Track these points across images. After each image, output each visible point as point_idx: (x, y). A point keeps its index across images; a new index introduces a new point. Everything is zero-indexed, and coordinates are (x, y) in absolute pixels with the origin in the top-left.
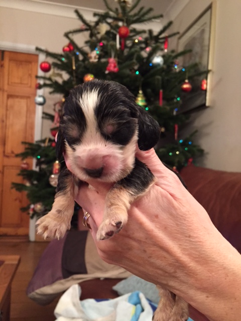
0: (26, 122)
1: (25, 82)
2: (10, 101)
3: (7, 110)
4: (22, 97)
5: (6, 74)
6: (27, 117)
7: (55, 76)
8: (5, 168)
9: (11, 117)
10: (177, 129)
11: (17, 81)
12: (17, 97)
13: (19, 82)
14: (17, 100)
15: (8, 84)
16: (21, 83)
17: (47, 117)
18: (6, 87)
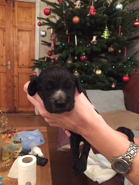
0: (30, 47)
1: (28, 21)
2: (20, 33)
3: (18, 39)
4: (27, 31)
5: (16, 16)
6: (30, 43)
7: (51, 18)
8: (19, 74)
9: (21, 43)
10: (126, 50)
11: (23, 20)
12: (24, 30)
13: (24, 21)
14: (23, 32)
15: (18, 23)
16: (26, 22)
17: (45, 44)
18: (17, 25)
